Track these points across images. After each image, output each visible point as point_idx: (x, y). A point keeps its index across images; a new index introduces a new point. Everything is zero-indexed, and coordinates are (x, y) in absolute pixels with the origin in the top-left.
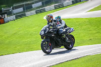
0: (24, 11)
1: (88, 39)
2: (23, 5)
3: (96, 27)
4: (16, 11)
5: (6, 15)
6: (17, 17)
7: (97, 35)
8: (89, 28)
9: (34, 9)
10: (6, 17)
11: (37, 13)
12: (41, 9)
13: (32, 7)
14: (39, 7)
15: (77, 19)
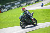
0: (11, 7)
1: (43, 20)
2: (11, 4)
3: (47, 14)
4: (7, 7)
5: (2, 9)
6: (8, 10)
7: (47, 17)
8: (43, 14)
9: (16, 6)
10: (2, 10)
11: (17, 7)
12: (19, 5)
13: (15, 5)
14: (18, 5)
15: (37, 10)
